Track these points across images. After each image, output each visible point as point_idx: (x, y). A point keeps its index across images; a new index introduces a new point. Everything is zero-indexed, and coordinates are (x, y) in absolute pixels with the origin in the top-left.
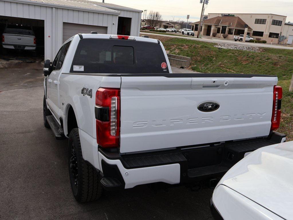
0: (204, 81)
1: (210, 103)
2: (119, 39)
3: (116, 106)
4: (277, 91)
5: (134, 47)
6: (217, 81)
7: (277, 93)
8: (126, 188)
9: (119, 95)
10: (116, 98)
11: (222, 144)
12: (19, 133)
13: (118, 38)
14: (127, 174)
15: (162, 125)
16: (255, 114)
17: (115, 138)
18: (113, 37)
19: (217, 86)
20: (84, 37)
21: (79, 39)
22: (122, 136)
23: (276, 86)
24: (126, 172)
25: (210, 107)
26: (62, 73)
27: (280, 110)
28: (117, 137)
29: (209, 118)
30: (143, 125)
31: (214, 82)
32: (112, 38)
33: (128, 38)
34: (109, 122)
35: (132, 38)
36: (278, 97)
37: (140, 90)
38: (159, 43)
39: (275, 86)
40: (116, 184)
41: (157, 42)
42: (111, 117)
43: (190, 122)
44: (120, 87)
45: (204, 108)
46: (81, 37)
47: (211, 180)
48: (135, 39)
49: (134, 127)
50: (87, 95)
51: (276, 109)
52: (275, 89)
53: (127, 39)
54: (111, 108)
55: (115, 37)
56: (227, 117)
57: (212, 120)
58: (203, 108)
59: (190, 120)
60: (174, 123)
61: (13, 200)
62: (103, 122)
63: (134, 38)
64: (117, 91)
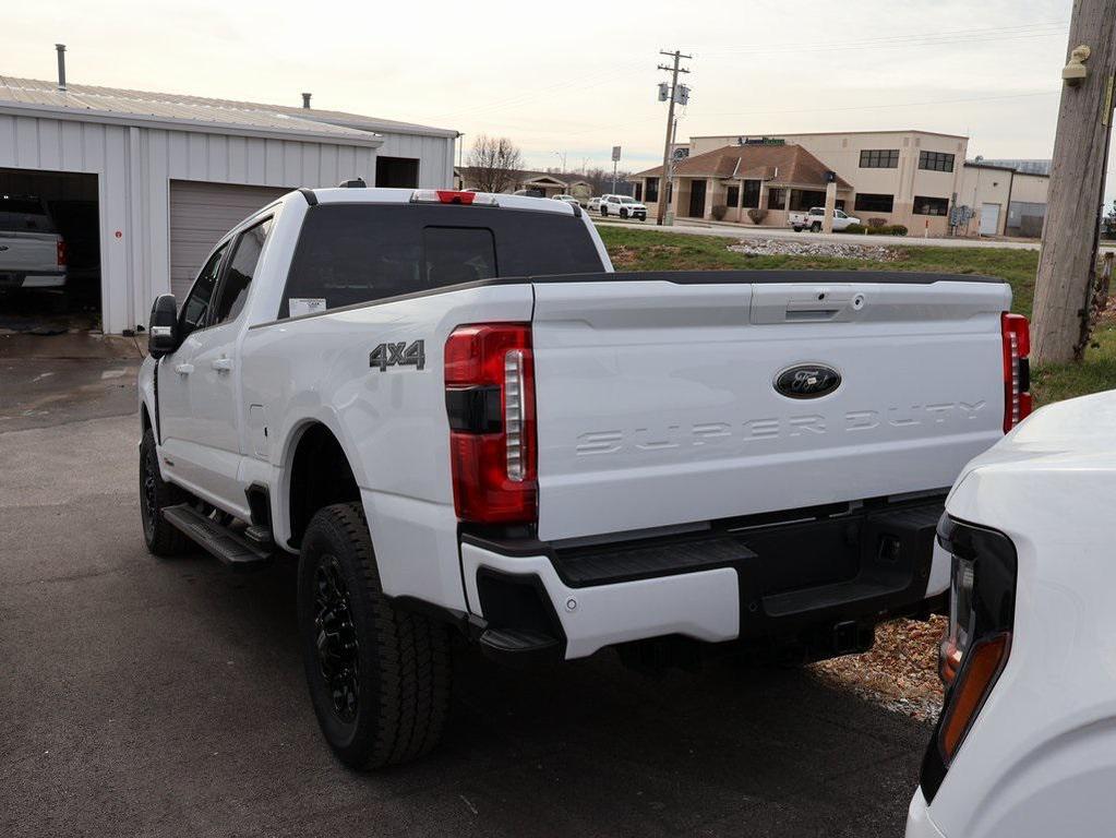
0: (790, 295)
1: (813, 369)
2: (442, 202)
3: (519, 383)
4: (1012, 331)
5: (495, 230)
6: (828, 294)
7: (1013, 335)
8: (568, 656)
9: (528, 344)
10: (520, 354)
11: (855, 510)
12: (60, 579)
13: (437, 199)
14: (572, 604)
15: (666, 443)
16: (952, 407)
17: (521, 487)
18: (422, 195)
19: (829, 312)
20: (321, 200)
21: (306, 206)
22: (544, 482)
23: (1007, 313)
24: (567, 600)
25: (813, 381)
26: (251, 328)
27: (1027, 394)
28: (528, 486)
29: (813, 420)
30: (606, 444)
31: (822, 297)
32: (417, 202)
33: (472, 199)
34: (501, 435)
35: (487, 199)
36: (1018, 349)
37: (590, 325)
38: (578, 214)
39: (1004, 313)
40: (539, 643)
41: (572, 212)
42: (507, 419)
43: (755, 431)
44: (530, 319)
45: (796, 385)
46: (310, 198)
47: (836, 627)
48: (495, 203)
49: (579, 450)
50: (400, 364)
51: (1015, 392)
52: (1008, 325)
53: (471, 204)
54: (504, 391)
55: (431, 196)
56: (868, 415)
57: (823, 426)
58: (791, 385)
59: (755, 428)
60: (706, 435)
61: (112, 784)
62: (482, 436)
63: (494, 200)
64: (521, 330)
